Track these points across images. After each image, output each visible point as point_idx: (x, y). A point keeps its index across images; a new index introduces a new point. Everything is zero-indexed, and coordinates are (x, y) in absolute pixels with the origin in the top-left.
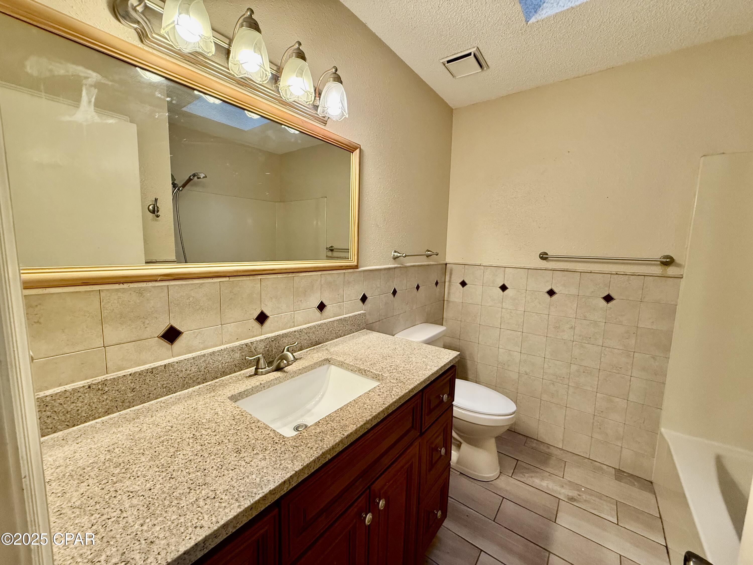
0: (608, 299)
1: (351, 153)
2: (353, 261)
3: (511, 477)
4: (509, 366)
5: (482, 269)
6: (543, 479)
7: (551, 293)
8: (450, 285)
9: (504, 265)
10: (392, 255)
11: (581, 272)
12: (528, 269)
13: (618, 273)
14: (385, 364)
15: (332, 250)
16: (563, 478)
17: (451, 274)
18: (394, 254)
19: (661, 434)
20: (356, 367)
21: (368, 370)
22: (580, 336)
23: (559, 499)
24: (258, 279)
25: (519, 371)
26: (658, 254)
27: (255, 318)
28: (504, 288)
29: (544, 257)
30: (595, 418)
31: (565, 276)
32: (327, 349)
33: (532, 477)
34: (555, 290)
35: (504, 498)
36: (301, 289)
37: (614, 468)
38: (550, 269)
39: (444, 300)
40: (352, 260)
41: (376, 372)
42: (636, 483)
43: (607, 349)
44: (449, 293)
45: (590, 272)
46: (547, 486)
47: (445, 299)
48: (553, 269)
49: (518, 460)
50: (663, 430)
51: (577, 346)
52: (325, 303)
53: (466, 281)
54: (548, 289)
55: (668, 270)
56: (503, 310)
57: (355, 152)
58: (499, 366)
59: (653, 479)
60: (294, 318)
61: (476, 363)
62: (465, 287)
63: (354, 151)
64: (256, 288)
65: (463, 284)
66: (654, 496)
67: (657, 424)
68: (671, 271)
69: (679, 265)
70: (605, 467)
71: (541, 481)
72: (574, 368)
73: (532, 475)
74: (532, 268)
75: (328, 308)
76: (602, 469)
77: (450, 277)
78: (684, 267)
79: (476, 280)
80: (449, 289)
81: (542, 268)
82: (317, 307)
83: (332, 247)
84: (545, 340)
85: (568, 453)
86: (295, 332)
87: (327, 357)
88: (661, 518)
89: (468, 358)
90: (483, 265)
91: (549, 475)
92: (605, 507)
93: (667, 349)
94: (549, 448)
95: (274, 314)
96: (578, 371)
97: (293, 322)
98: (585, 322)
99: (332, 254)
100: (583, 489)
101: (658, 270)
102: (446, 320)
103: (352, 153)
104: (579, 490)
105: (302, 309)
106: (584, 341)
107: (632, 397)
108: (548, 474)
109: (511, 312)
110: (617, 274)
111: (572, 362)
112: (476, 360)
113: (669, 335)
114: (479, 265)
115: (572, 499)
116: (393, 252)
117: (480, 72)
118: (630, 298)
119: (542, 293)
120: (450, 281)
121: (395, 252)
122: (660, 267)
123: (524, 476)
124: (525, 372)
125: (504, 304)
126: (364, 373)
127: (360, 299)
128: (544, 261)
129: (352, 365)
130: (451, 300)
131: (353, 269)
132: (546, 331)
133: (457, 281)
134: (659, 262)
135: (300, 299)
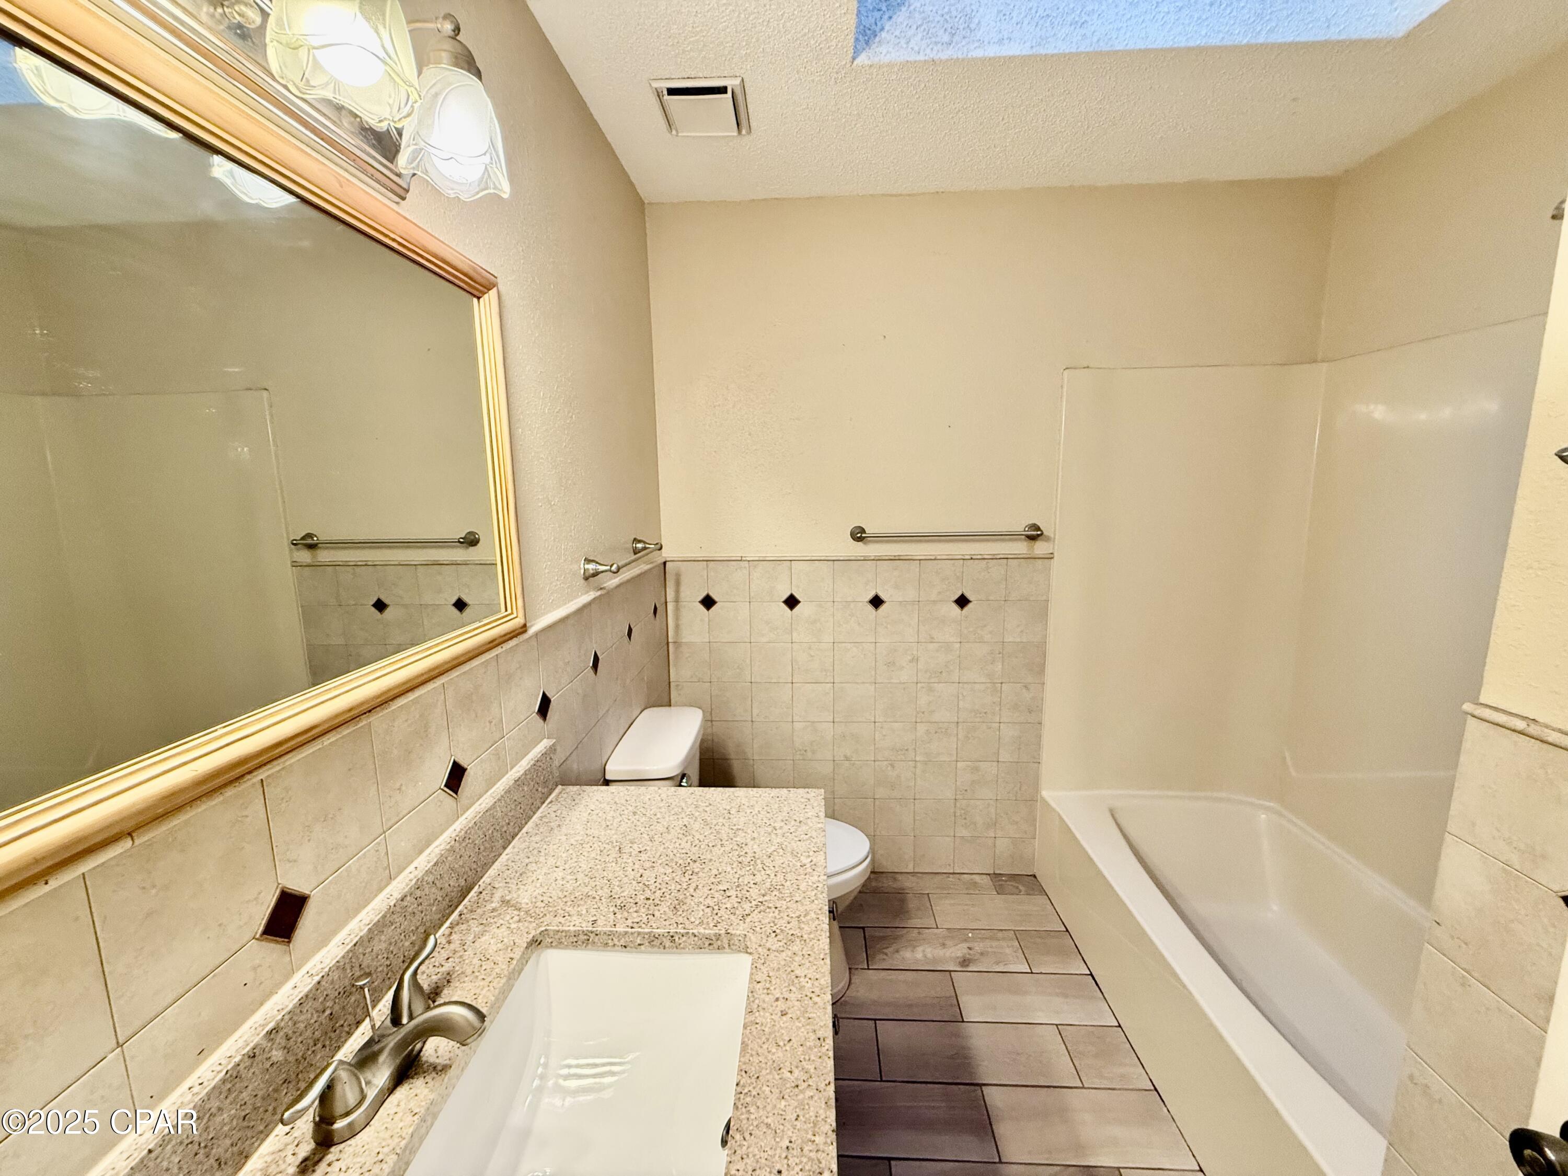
0: (962, 602)
1: (475, 300)
2: (515, 615)
3: (868, 969)
4: (814, 752)
5: (745, 567)
6: (915, 947)
7: (876, 602)
8: (677, 609)
9: (789, 555)
10: (582, 571)
11: (920, 560)
12: (834, 560)
13: (974, 557)
14: (706, 890)
15: (312, 547)
16: (937, 928)
17: (678, 583)
18: (587, 566)
19: (1043, 800)
20: (639, 933)
21: (682, 931)
22: (926, 672)
23: (950, 971)
24: (254, 784)
25: (834, 757)
26: (1020, 526)
27: (261, 928)
28: (792, 602)
29: (859, 535)
30: (958, 805)
31: (896, 569)
32: (505, 902)
33: (897, 951)
34: (883, 596)
35: (875, 1020)
36: (395, 752)
37: (989, 874)
38: (872, 558)
39: (668, 643)
40: (509, 611)
41: (707, 932)
42: (1021, 887)
43: (966, 686)
44: (677, 627)
45: (935, 559)
46: (925, 956)
47: (670, 640)
48: (877, 558)
49: (863, 928)
50: (1045, 793)
51: (924, 690)
52: (463, 762)
53: (714, 596)
54: (871, 595)
55: (1035, 547)
56: (795, 646)
57: (486, 296)
58: (798, 757)
59: (1035, 871)
60: (387, 853)
61: (751, 762)
62: (713, 609)
63: (486, 293)
64: (248, 820)
65: (708, 602)
66: (1046, 897)
67: (1036, 786)
68: (1040, 548)
69: (1048, 539)
70: (977, 878)
71: (913, 951)
72: (922, 728)
73: (894, 947)
74: (842, 558)
75: (472, 773)
76: (975, 884)
77: (677, 592)
78: (1054, 541)
79: (735, 591)
80: (677, 618)
81: (859, 558)
82: (446, 786)
83: (309, 536)
84: (873, 689)
85: (924, 876)
86: (402, 900)
87: (531, 936)
88: (1067, 930)
89: (733, 756)
90: (748, 559)
91: (919, 933)
92: (1008, 951)
93: (1041, 669)
94: (895, 879)
95: (324, 877)
96: (928, 732)
97: (385, 869)
98: (931, 646)
99: (314, 557)
100: (970, 935)
101: (1021, 547)
102: (677, 686)
103: (479, 298)
104: (966, 940)
105: (405, 812)
106: (933, 680)
107: (1004, 756)
108: (916, 931)
109: (810, 648)
110: (972, 559)
111: (918, 720)
112: (750, 756)
113: (1041, 648)
114: (740, 559)
115: (965, 962)
116: (583, 561)
117: (733, 136)
118: (991, 598)
119: (861, 604)
120: (677, 600)
121: (588, 561)
122: (1025, 543)
123: (886, 954)
124: (845, 756)
125: (795, 634)
126: (668, 944)
127: (536, 710)
128: (860, 543)
129: (626, 933)
130: (684, 641)
131: (516, 636)
132: (873, 673)
133: (692, 595)
134: (1023, 537)
135: (398, 786)
